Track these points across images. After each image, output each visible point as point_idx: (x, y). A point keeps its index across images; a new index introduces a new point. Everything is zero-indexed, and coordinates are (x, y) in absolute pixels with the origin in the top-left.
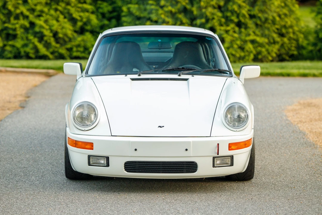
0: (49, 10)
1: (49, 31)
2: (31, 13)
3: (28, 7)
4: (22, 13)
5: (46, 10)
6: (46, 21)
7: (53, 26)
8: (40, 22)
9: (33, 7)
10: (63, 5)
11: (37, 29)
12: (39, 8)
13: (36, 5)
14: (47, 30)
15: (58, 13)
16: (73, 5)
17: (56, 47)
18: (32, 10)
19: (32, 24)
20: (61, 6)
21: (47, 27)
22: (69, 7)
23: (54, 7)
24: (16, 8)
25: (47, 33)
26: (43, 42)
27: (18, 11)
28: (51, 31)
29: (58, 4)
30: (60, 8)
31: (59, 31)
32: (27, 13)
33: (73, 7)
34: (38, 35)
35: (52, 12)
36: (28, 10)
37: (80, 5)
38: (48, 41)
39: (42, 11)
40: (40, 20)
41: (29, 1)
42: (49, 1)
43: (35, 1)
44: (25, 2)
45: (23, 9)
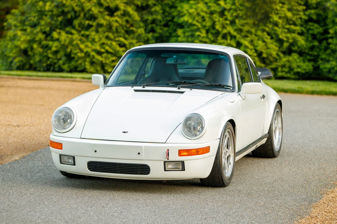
0: (256, 31)
1: (253, 51)
2: (238, 34)
3: (235, 28)
4: (229, 33)
5: (253, 30)
6: (252, 42)
7: (258, 46)
9: (240, 27)
10: (271, 26)
12: (246, 28)
13: (243, 25)
14: (251, 50)
15: (265, 33)
16: (280, 26)
18: (240, 31)
19: (239, 44)
20: (268, 27)
21: (252, 47)
22: (276, 28)
23: (261, 28)
24: (224, 27)
25: (251, 53)
27: (225, 31)
28: (256, 51)
29: (265, 26)
30: (267, 29)
31: (264, 51)
32: (235, 33)
33: (279, 28)
35: (259, 33)
36: (236, 30)
37: (288, 26)
39: (249, 32)
40: (246, 40)
41: (237, 21)
42: (256, 22)
43: (242, 22)
44: (233, 23)
45: (230, 29)
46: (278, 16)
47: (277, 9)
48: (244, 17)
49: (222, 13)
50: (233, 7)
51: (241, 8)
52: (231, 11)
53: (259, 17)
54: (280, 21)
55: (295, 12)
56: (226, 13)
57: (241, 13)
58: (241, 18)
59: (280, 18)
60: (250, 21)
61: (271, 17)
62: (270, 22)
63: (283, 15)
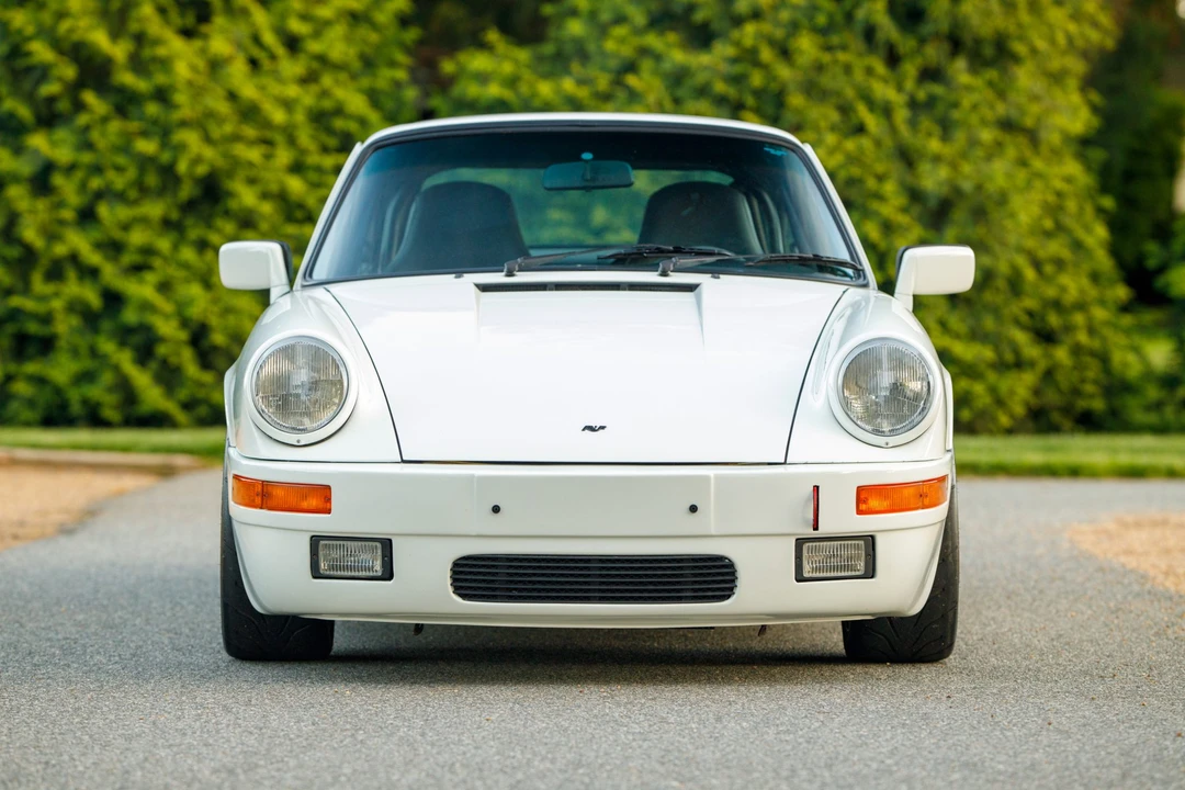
0: (176, 247)
1: (175, 322)
2: (108, 258)
3: (96, 235)
4: (74, 258)
5: (163, 245)
6: (164, 287)
7: (190, 302)
8: (141, 289)
9: (117, 234)
10: (229, 228)
11: (130, 316)
12: (137, 237)
13: (126, 227)
14: (167, 316)
15: (210, 255)
17: (201, 385)
18: (113, 248)
19: (113, 300)
20: (220, 232)
21: (169, 308)
23: (193, 234)
24: (52, 236)
25: (167, 328)
26: (154, 365)
27: (60, 250)
28: (185, 323)
29: (209, 225)
30: (216, 239)
31: (214, 321)
32: (93, 258)
34: (136, 339)
35: (188, 254)
36: (99, 246)
38: (173, 360)
39: (148, 251)
40: (141, 281)
41: (103, 210)
42: (175, 215)
43: (123, 213)
44: (87, 216)
45: (78, 242)
46: (258, 189)
47: (251, 164)
48: (133, 194)
49: (41, 183)
50: (87, 158)
51: (121, 160)
52: (79, 175)
53: (186, 191)
54: (267, 208)
55: (313, 176)
56: (58, 180)
57: (119, 182)
58: (121, 197)
59: (265, 196)
60: (155, 209)
61: (230, 194)
62: (227, 213)
63: (274, 188)
